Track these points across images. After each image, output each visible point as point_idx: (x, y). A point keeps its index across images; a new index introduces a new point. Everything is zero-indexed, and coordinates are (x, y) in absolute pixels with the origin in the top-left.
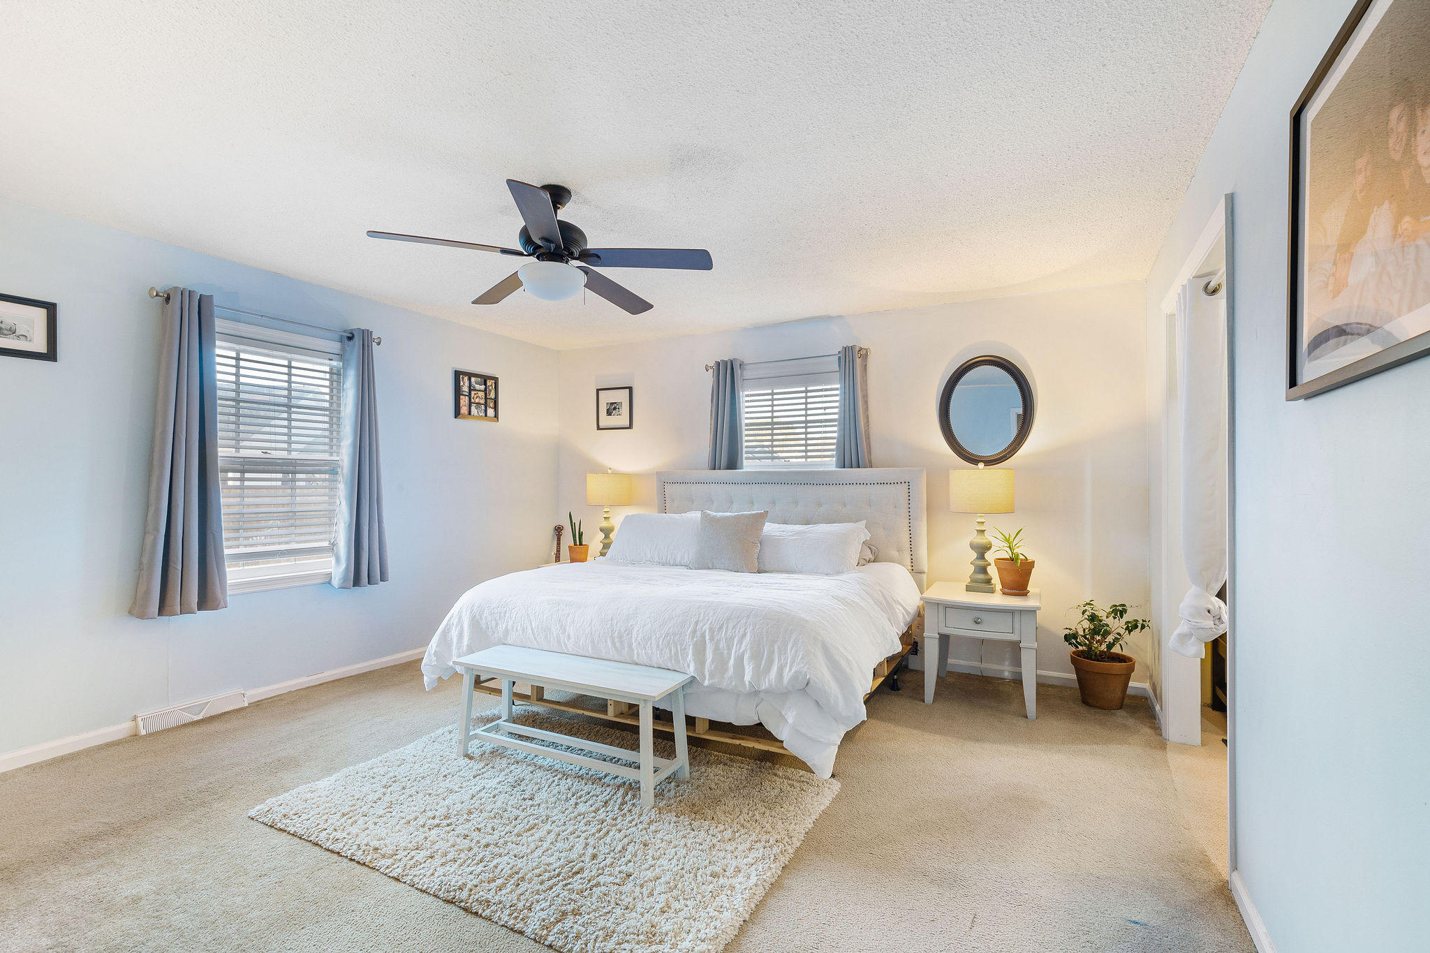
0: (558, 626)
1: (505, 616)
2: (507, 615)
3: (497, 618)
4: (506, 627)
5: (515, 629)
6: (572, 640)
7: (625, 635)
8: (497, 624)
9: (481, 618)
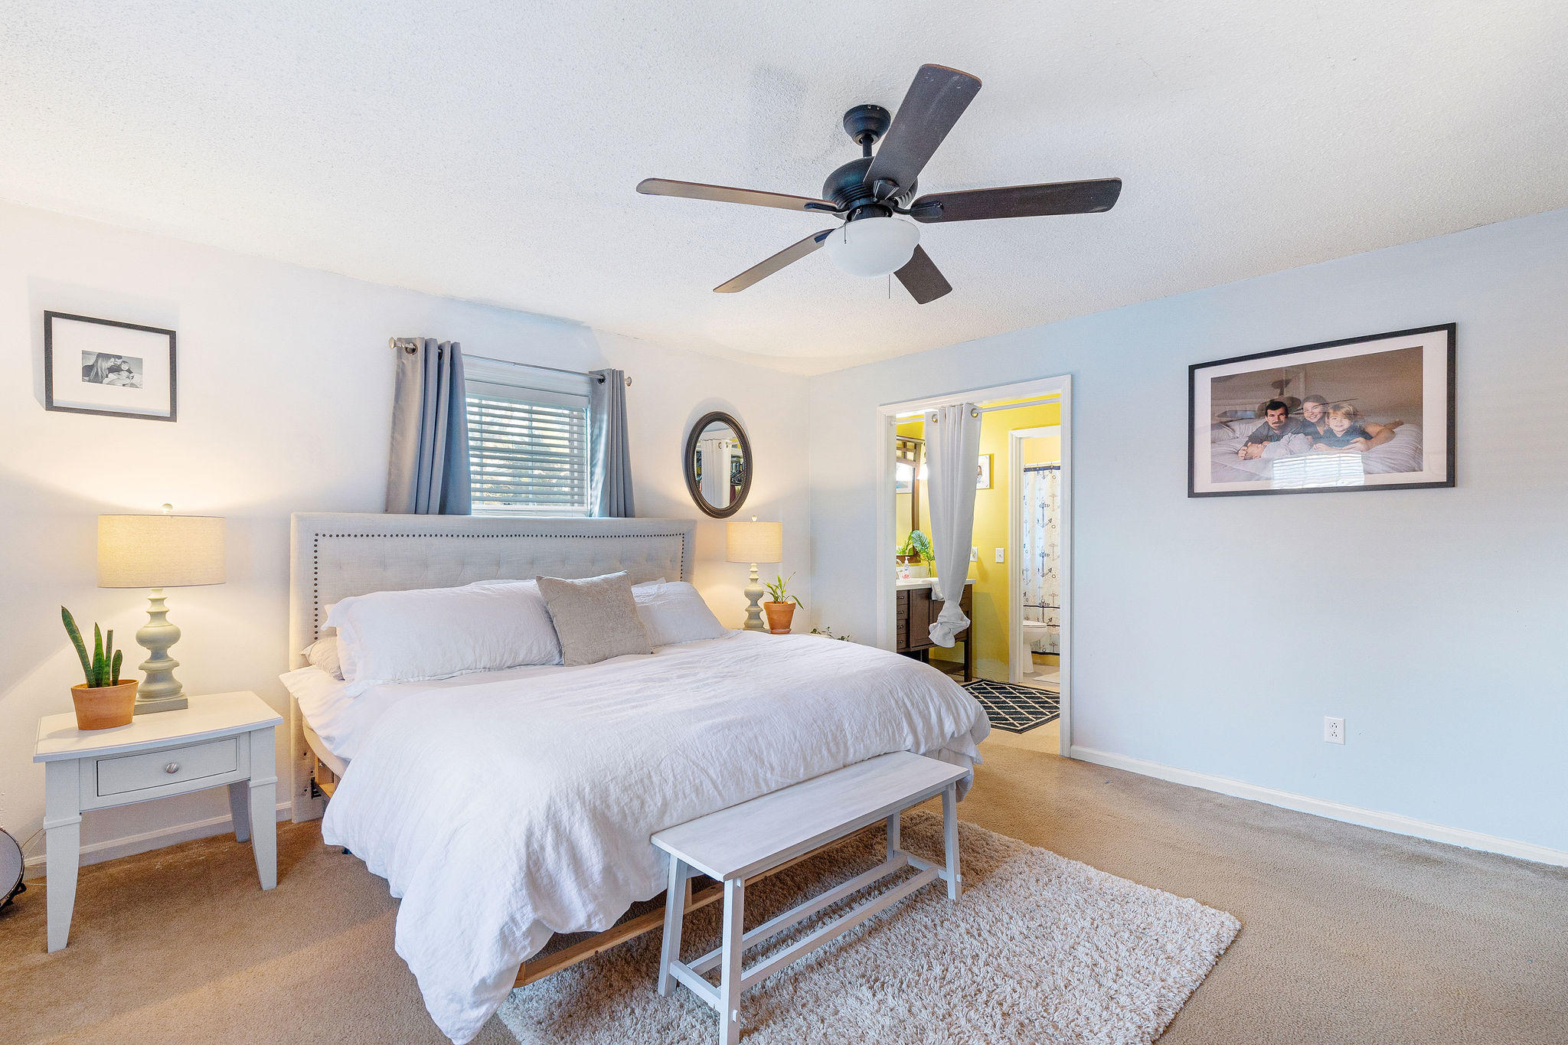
0: (751, 759)
1: (652, 783)
2: (655, 779)
3: (641, 791)
4: (664, 798)
5: (681, 795)
6: (778, 769)
7: (838, 734)
8: (643, 804)
9: (608, 807)
